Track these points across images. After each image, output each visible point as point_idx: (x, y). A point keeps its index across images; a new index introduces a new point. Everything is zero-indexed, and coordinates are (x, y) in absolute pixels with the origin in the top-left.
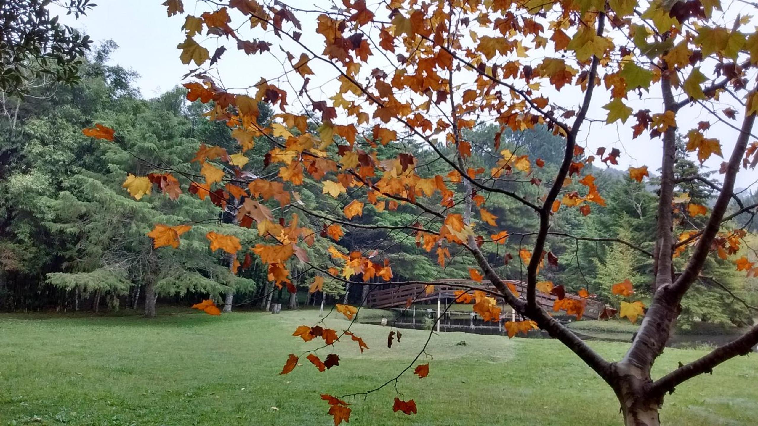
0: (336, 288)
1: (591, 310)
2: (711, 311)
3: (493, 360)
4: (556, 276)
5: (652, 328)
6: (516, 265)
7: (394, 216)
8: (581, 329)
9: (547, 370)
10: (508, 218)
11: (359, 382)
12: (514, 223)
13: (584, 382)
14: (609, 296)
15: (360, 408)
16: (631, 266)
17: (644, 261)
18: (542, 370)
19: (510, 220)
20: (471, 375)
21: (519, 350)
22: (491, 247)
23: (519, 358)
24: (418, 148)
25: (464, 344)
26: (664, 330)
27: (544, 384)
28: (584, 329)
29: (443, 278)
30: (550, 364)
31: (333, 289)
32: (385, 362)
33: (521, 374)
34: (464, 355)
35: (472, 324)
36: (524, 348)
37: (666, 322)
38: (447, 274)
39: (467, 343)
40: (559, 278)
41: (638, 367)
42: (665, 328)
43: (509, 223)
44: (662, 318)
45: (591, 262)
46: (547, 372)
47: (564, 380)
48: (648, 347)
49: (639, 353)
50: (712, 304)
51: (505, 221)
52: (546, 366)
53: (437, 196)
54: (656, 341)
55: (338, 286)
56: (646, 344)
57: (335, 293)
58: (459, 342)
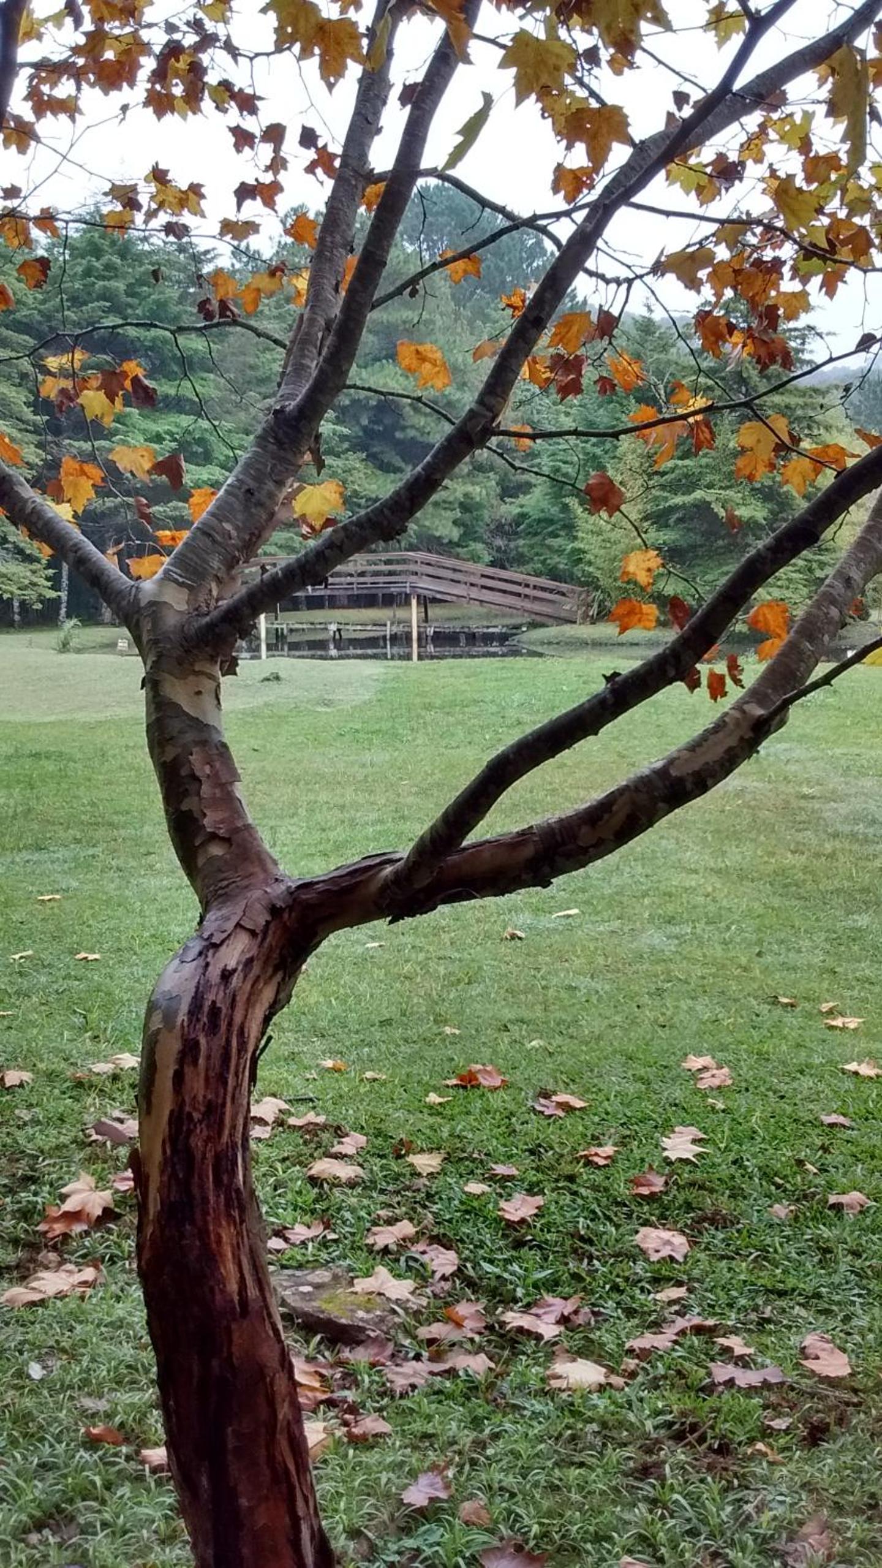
0: (35, 584)
1: (567, 607)
2: (788, 594)
3: (327, 703)
4: (512, 545)
5: (232, 499)
6: (427, 523)
7: (154, 421)
8: (542, 643)
9: (429, 716)
10: (409, 423)
11: (28, 763)
12: (422, 434)
13: (497, 733)
14: (598, 574)
15: (11, 812)
16: (639, 512)
17: (666, 499)
18: (419, 716)
19: (413, 427)
20: (276, 735)
21: (385, 682)
22: (374, 487)
23: (380, 697)
24: (201, 262)
25: (277, 678)
26: (260, 504)
27: (419, 742)
28: (550, 643)
29: (271, 554)
30: (438, 702)
31: (25, 588)
32: (100, 723)
33: (377, 727)
34: (271, 699)
35: (332, 646)
36: (397, 678)
37: (270, 485)
38: (280, 547)
39: (281, 675)
40: (517, 547)
41: (181, 585)
42: (264, 499)
43: (411, 433)
44: (259, 479)
45: (565, 508)
46: (428, 719)
47: (460, 732)
48: (214, 541)
49: (190, 555)
50: (790, 580)
51: (404, 428)
52: (428, 707)
53: (249, 372)
54: (237, 528)
55: (35, 580)
56: (209, 535)
57: (31, 595)
58: (267, 675)
